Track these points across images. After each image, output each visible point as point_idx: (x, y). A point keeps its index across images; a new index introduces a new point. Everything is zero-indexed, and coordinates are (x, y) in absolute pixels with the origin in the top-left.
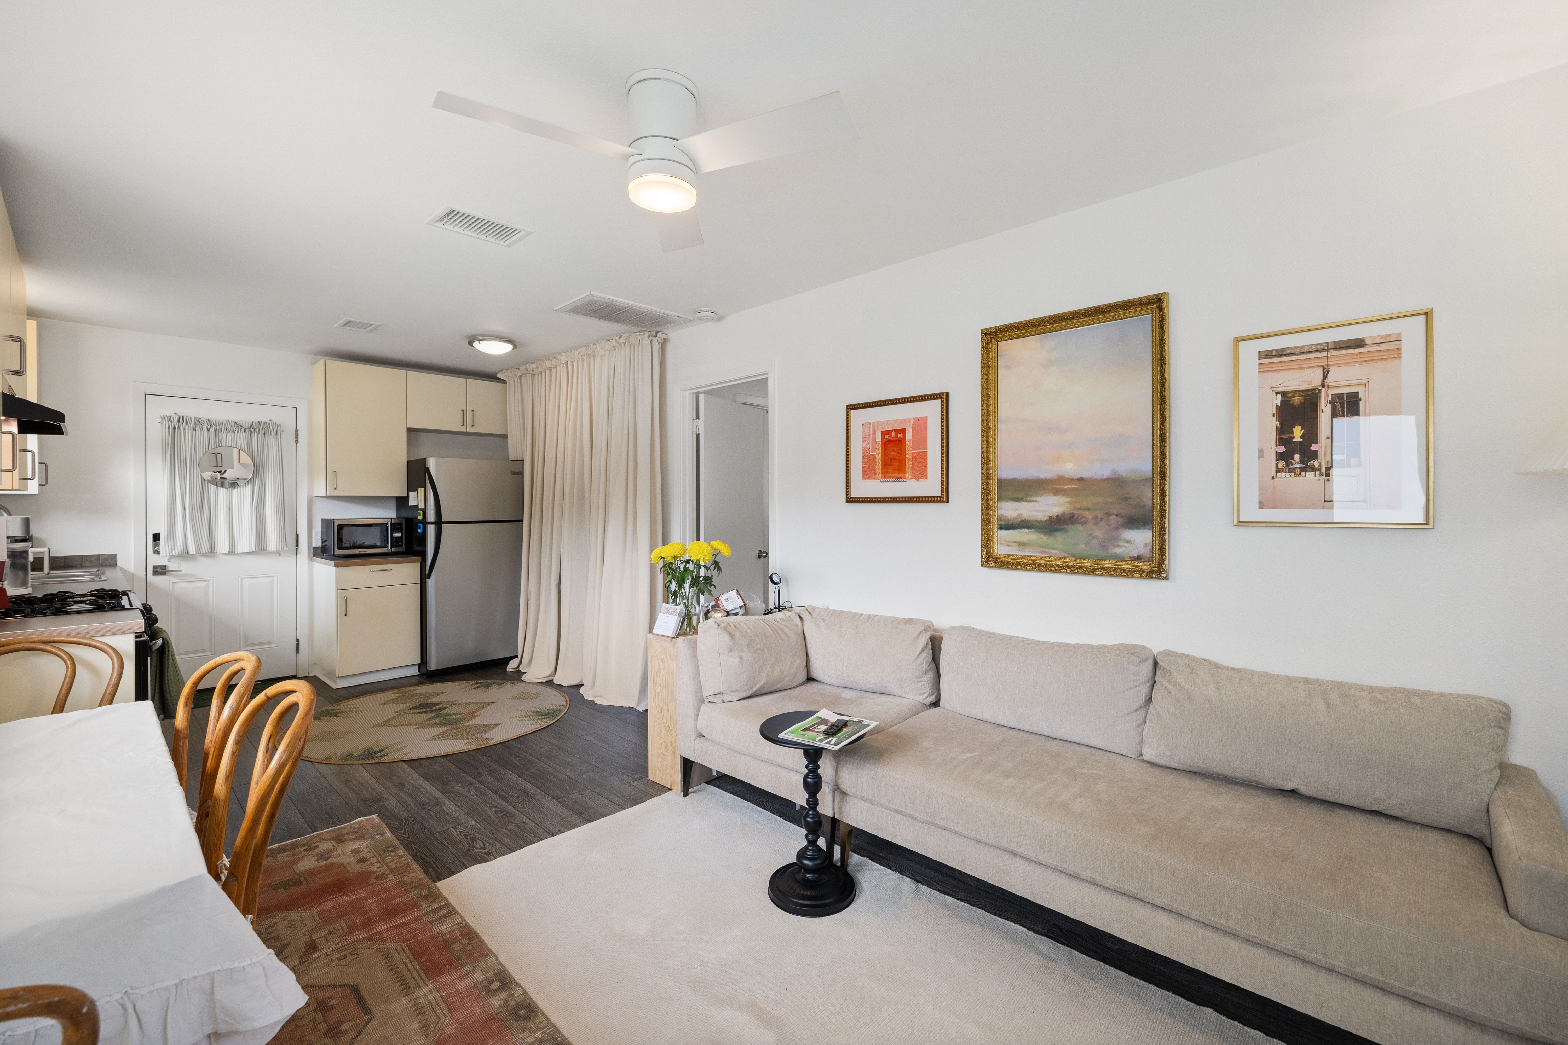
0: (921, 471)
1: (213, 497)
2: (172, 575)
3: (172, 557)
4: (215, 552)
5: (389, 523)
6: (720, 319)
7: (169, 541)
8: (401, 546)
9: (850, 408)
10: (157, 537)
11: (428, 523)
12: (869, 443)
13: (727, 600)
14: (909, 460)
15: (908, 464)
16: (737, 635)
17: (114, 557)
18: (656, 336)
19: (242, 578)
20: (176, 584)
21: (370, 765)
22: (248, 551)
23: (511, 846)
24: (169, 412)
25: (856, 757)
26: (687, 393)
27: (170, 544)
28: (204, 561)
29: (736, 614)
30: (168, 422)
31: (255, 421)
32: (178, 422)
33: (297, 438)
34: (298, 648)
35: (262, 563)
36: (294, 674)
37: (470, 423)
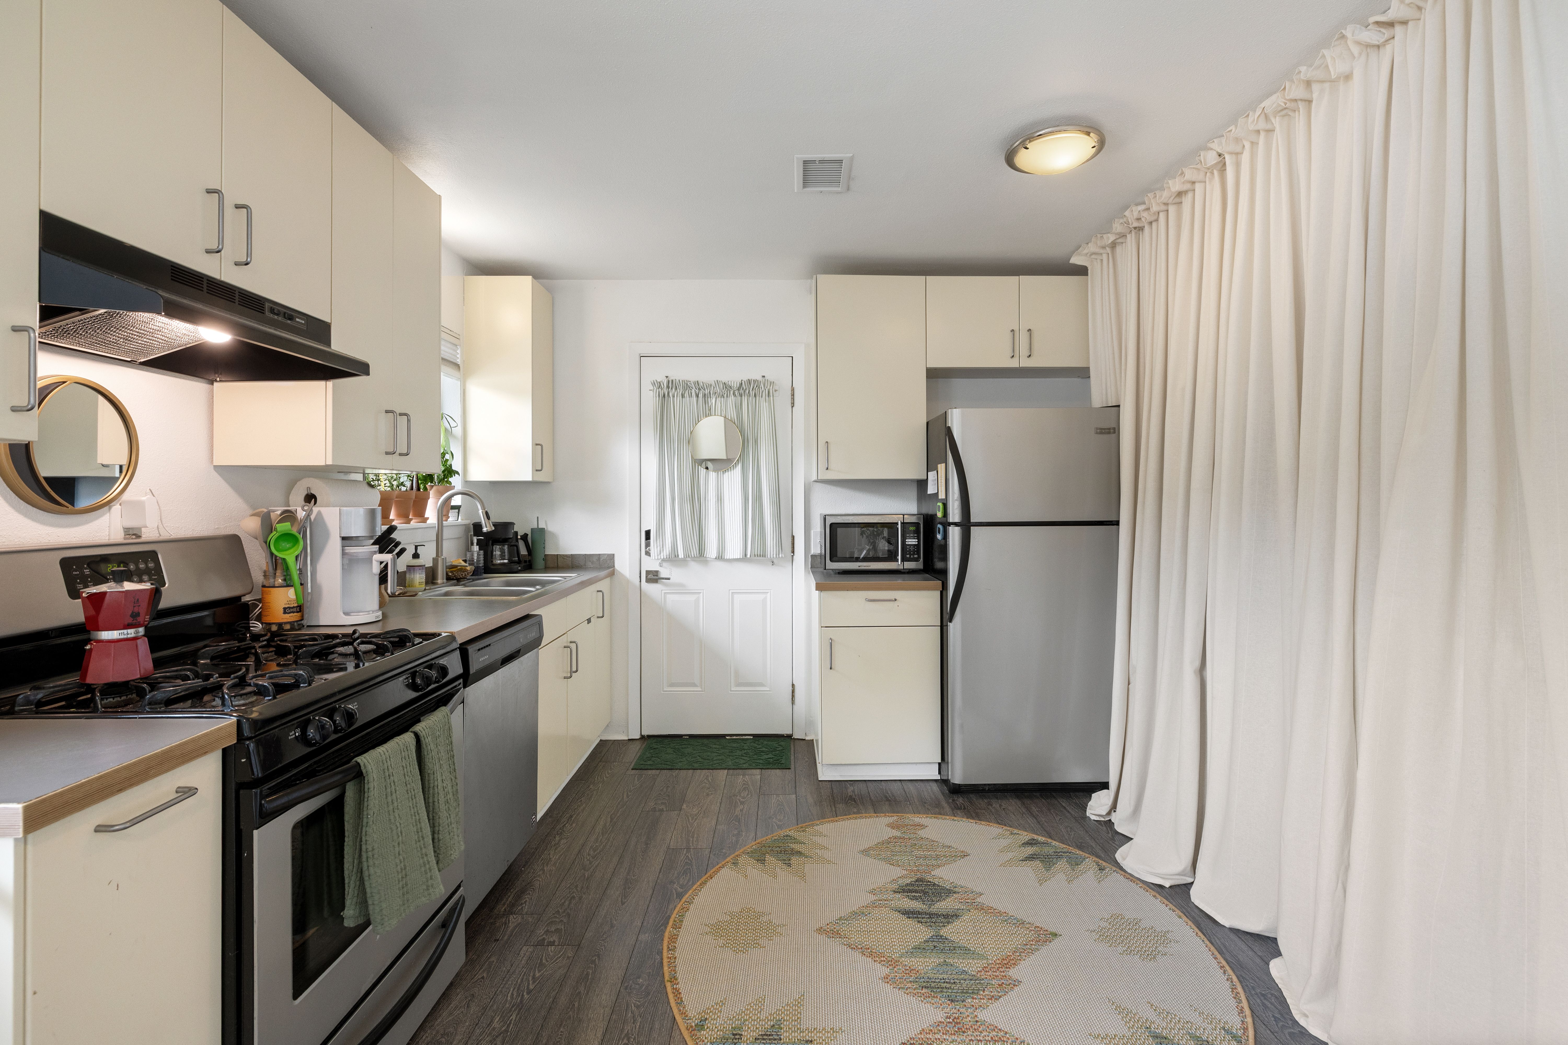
1: (703, 484)
2: (663, 584)
3: (663, 560)
4: (705, 556)
5: (899, 522)
7: (658, 541)
8: (917, 560)
10: (648, 533)
11: (950, 524)
17: (612, 557)
19: (733, 593)
20: (668, 596)
22: (739, 558)
24: (661, 378)
27: (658, 544)
28: (694, 566)
30: (659, 388)
31: (745, 379)
32: (668, 387)
33: (793, 399)
34: (793, 696)
35: (755, 573)
36: (789, 732)
37: (1024, 351)
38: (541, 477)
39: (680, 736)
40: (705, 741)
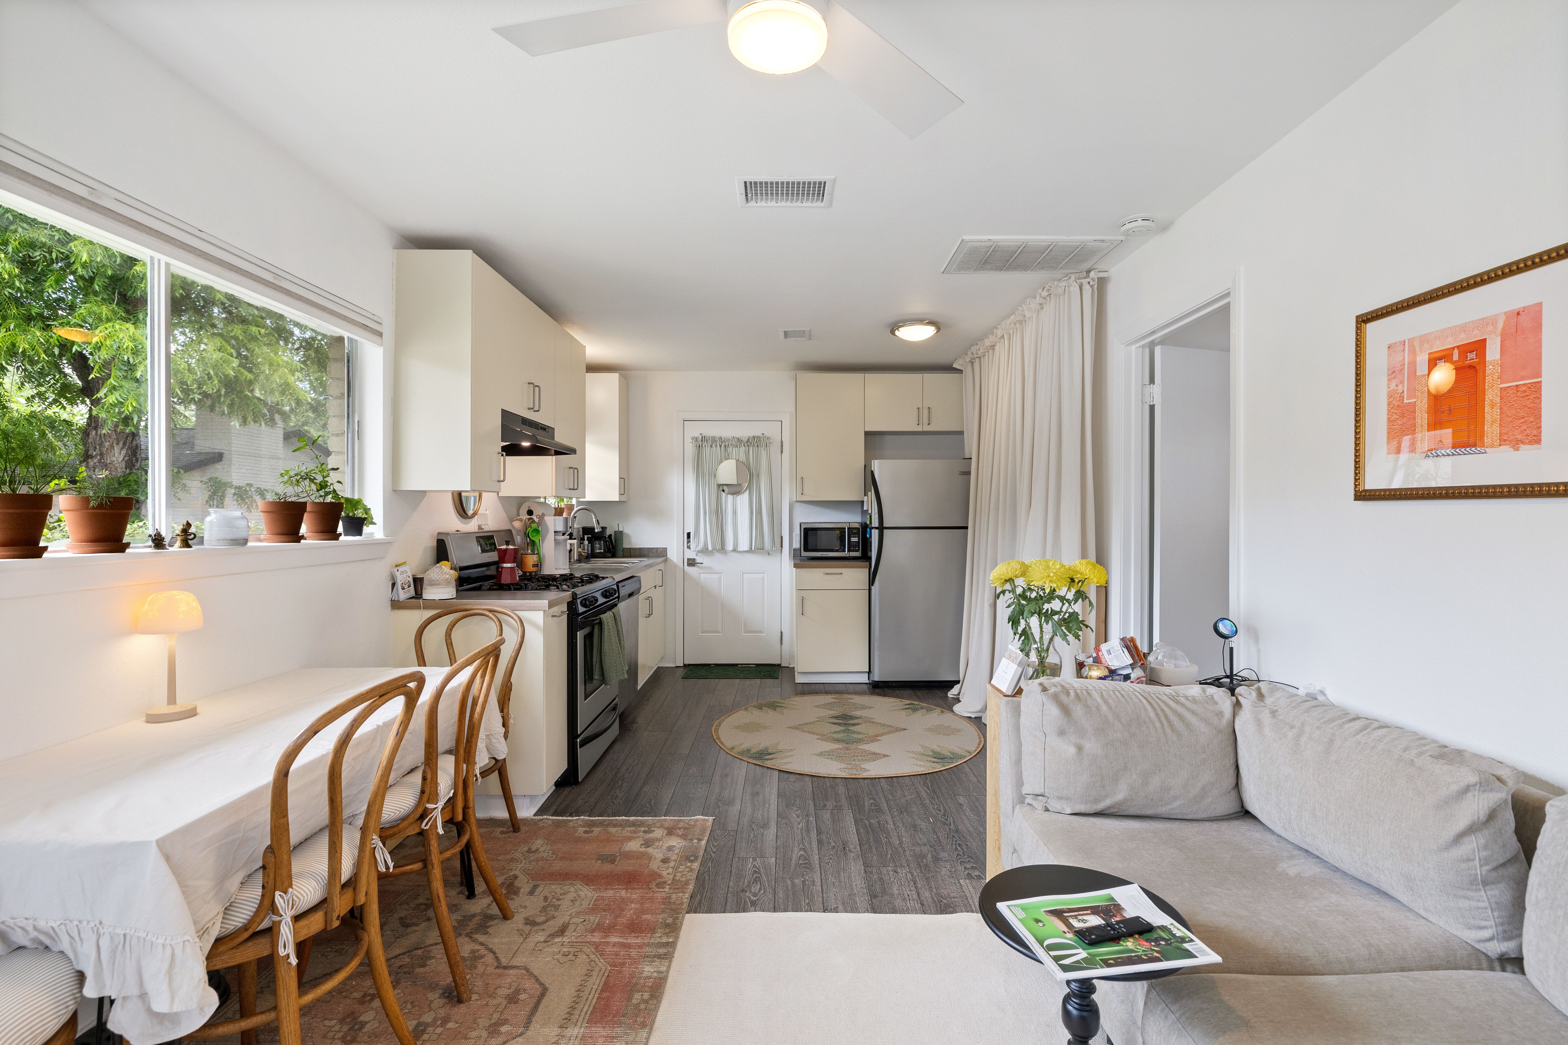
0: (1524, 427)
1: (724, 503)
2: (699, 567)
3: (699, 552)
4: (725, 549)
5: (851, 528)
6: (1164, 227)
7: (695, 539)
8: (856, 551)
9: (1364, 320)
10: (689, 535)
11: (873, 528)
12: (1402, 382)
13: (1109, 652)
14: (1492, 406)
15: (1491, 414)
16: (1078, 710)
17: (665, 550)
18: (1088, 276)
19: (743, 573)
20: (701, 575)
21: (753, 766)
22: (747, 550)
23: (778, 904)
24: (697, 434)
25: (1174, 1008)
26: (1133, 347)
27: (695, 541)
28: (718, 556)
29: (1127, 677)
30: (696, 442)
31: (751, 436)
32: (702, 441)
33: (782, 448)
34: (781, 639)
35: (757, 561)
36: (779, 663)
37: (926, 421)
38: (624, 498)
39: (709, 665)
40: (725, 667)
